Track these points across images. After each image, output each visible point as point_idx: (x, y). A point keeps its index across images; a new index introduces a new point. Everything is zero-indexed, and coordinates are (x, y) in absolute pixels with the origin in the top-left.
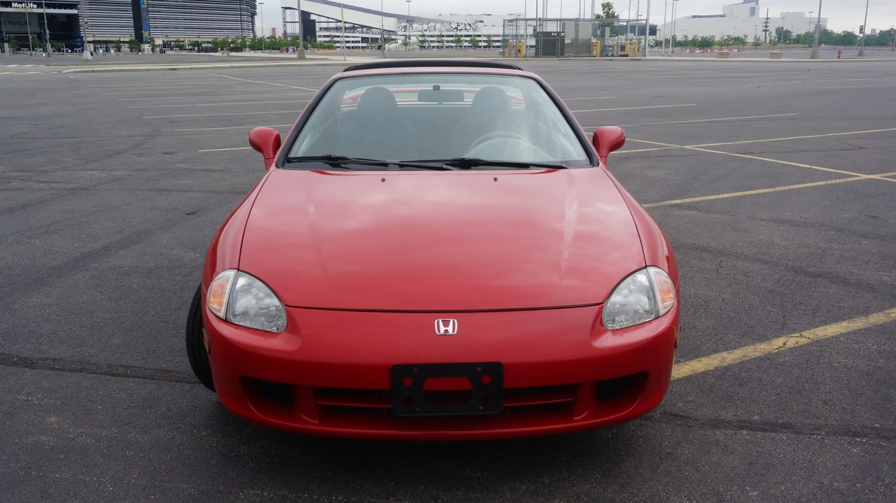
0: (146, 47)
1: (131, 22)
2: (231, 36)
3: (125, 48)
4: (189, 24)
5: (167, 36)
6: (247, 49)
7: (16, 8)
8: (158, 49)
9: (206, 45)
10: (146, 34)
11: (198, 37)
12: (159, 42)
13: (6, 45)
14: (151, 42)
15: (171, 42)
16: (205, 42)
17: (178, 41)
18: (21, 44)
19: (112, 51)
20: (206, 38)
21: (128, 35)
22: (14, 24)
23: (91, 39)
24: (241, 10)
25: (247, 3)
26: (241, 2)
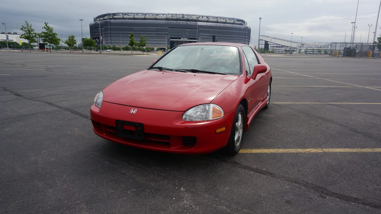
7: (182, 39)
24: (245, 40)
25: (247, 38)
26: (245, 38)
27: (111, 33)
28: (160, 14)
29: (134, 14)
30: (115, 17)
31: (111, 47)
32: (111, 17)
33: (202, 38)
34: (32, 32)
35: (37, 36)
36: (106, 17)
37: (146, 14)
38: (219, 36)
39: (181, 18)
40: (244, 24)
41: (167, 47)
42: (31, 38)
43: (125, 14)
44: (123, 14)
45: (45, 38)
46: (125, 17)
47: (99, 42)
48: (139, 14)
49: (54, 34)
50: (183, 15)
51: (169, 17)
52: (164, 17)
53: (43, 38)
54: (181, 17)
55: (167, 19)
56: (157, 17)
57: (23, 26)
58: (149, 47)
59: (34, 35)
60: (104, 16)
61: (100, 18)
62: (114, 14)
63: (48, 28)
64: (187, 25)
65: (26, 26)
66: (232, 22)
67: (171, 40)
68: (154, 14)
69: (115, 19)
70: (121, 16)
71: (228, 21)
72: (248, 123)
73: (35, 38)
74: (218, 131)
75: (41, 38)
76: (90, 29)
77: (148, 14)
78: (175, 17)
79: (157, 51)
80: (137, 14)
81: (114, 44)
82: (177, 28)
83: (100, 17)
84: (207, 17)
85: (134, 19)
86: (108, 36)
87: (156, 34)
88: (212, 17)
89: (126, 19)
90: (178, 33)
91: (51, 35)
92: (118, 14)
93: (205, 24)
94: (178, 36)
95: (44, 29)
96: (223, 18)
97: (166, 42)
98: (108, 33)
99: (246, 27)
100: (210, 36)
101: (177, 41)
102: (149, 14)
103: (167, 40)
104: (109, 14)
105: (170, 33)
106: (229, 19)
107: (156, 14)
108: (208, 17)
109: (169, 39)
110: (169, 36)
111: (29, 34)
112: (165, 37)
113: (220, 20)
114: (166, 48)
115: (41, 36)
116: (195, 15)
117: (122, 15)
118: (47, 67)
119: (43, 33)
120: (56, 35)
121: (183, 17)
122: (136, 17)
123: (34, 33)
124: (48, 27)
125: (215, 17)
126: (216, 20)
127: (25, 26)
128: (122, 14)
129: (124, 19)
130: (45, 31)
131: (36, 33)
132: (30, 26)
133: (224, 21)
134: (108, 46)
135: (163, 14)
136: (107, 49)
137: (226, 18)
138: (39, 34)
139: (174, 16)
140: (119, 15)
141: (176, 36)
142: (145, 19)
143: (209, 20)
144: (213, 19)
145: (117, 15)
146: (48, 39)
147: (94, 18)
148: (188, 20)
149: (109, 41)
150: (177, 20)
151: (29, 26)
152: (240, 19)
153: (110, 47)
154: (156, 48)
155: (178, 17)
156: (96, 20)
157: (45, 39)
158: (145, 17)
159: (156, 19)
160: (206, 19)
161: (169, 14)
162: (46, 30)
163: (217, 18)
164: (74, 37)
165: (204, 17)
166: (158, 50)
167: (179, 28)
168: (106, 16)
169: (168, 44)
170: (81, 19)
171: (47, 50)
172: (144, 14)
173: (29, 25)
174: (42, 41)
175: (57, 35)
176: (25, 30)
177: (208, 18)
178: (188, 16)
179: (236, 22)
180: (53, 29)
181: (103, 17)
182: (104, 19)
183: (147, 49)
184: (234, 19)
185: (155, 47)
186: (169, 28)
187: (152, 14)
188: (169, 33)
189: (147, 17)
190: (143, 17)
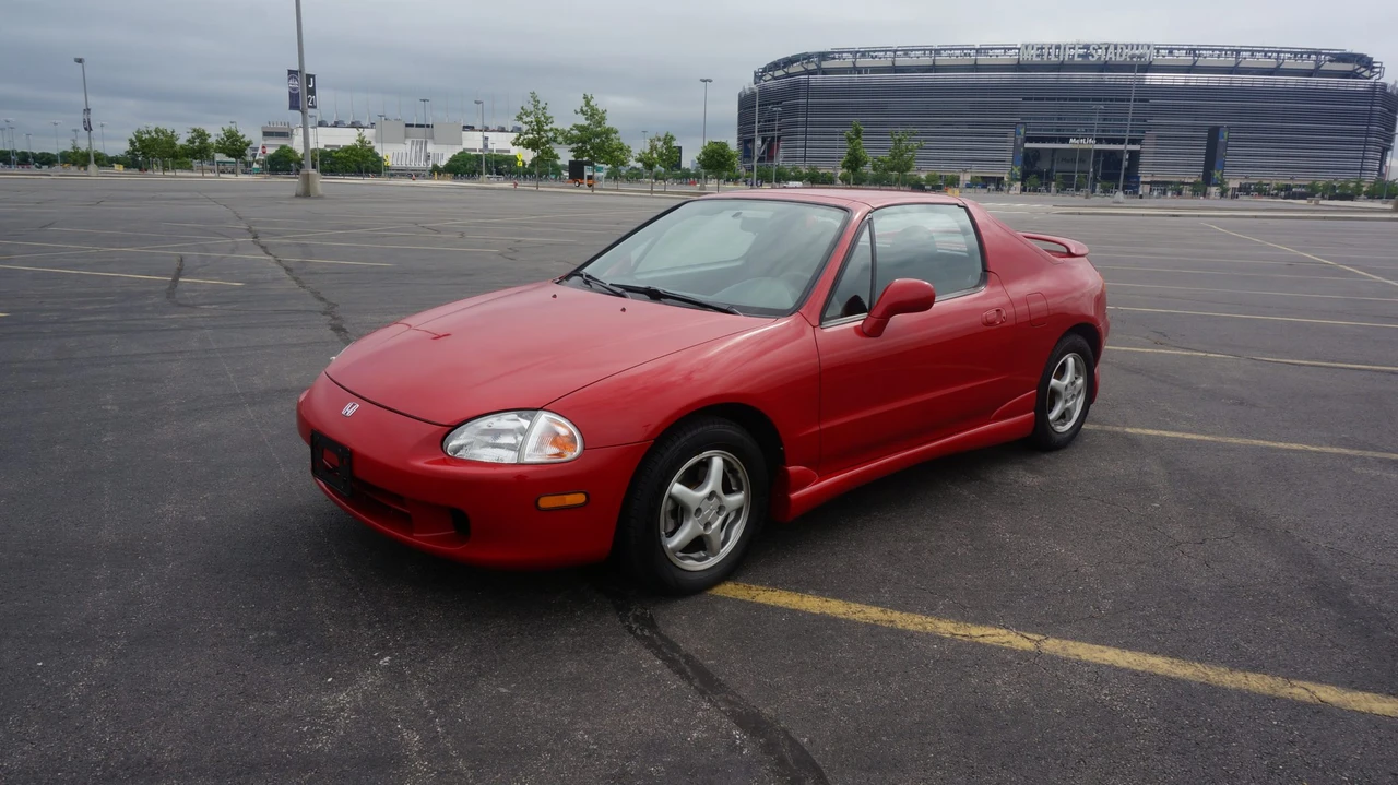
0: (1214, 190)
1: (1202, 160)
2: (1339, 179)
3: (1186, 191)
4: (1281, 162)
5: (1246, 177)
6: (1363, 196)
7: (1074, 143)
8: (1229, 193)
9: (1299, 190)
10: (1217, 174)
11: (1292, 179)
12: (1234, 184)
13: (1053, 184)
14: (1221, 184)
15: (1250, 184)
16: (1296, 186)
17: (1260, 184)
18: (1068, 184)
19: (1169, 194)
20: (1302, 180)
21: (1194, 176)
22: (1068, 161)
23: (1148, 180)
24: (1366, 143)
25: (1378, 134)
26: (1368, 133)
27: (806, 124)
28: (991, 49)
29: (895, 51)
30: (825, 65)
31: (804, 171)
32: (812, 67)
33: (1159, 137)
34: (545, 128)
35: (560, 139)
36: (796, 68)
37: (938, 51)
38: (1240, 129)
39: (1076, 58)
40: (1366, 74)
41: (1011, 173)
42: (544, 144)
43: (863, 54)
44: (854, 53)
45: (580, 145)
46: (862, 62)
47: (764, 153)
48: (912, 51)
49: (608, 132)
50: (1087, 47)
51: (1031, 56)
52: (1009, 58)
53: (574, 146)
54: (1079, 56)
55: (1019, 67)
56: (983, 60)
57: (522, 108)
58: (938, 174)
59: (551, 135)
60: (789, 61)
61: (774, 71)
62: (823, 56)
63: (593, 113)
64: (1098, 86)
65: (532, 109)
66: (1309, 64)
67: (1027, 145)
68: (971, 49)
69: (825, 72)
70: (848, 62)
71: (1290, 64)
72: (794, 496)
73: (554, 145)
74: (547, 502)
75: (570, 144)
76: (739, 110)
77: (945, 50)
78: (1053, 58)
79: (968, 190)
80: (906, 52)
81: (814, 163)
82: (1059, 99)
83: (775, 66)
84: (1192, 51)
85: (895, 69)
86: (796, 133)
87: (971, 125)
88: (1213, 50)
89: (866, 70)
90: (1059, 119)
91: (598, 135)
92: (837, 56)
93: (1179, 79)
94: (1058, 130)
95: (580, 115)
96: (1266, 53)
97: (1009, 156)
98: (796, 124)
99: (1374, 86)
100: (1195, 128)
101: (1054, 150)
102: (951, 50)
103: (1010, 146)
104: (807, 57)
105: (1027, 118)
106: (1296, 54)
107: (977, 50)
108: (1194, 50)
109: (1019, 142)
110: (1022, 131)
111: (538, 134)
112: (1005, 135)
113: (1248, 62)
114: (1005, 179)
115: (570, 139)
116: (1138, 45)
117: (851, 56)
118: (519, 241)
119: (577, 127)
120: (613, 136)
121: (1085, 56)
122: (902, 61)
123: (551, 130)
124: (592, 108)
125: (1226, 51)
126: (1231, 61)
127: (529, 108)
128: (851, 53)
129: (859, 70)
130: (582, 121)
131: (556, 129)
132: (544, 109)
133: (1271, 63)
134: (793, 170)
135: (1005, 49)
136: (789, 180)
137: (1278, 53)
138: (562, 133)
139: (1049, 54)
140: (839, 58)
141: (1052, 130)
142: (934, 68)
143: (1201, 62)
144: (1219, 56)
145: (834, 58)
146: (588, 147)
147: (755, 73)
148: (1106, 67)
149: (800, 152)
150: (1060, 67)
151: (540, 107)
152: (1348, 51)
153: (800, 172)
154: (966, 178)
155: (1065, 56)
156: (761, 78)
157: (580, 148)
158: (934, 60)
159: (976, 68)
160: (1187, 60)
161: (1030, 47)
162: (587, 119)
163: (1238, 52)
164: (672, 137)
165: (1179, 49)
166: (973, 184)
167: (1065, 99)
168: (796, 62)
169: (1014, 163)
170: (705, 78)
171: (591, 182)
172: (931, 50)
173: (541, 105)
174: (573, 153)
175: (616, 132)
176: (528, 119)
177: (1195, 55)
178: (1107, 49)
179: (1328, 66)
180: (607, 115)
181: (784, 67)
182: (788, 75)
183: (930, 180)
184: (1318, 53)
185: (965, 171)
186: (1024, 99)
187: (963, 49)
188: (1023, 119)
189: (943, 60)
190: (926, 61)
